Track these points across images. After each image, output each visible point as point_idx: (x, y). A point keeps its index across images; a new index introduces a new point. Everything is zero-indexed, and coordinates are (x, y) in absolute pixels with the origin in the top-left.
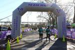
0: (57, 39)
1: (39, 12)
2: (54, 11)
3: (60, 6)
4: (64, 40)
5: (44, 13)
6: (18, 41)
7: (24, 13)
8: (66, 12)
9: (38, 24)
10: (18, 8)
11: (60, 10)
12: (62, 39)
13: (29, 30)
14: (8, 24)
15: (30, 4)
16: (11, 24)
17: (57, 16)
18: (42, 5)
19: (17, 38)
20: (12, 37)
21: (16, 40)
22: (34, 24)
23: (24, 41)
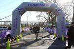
0: (56, 38)
1: (39, 12)
2: (53, 11)
3: (59, 6)
4: (63, 39)
5: (43, 12)
6: (18, 40)
7: (24, 13)
8: (65, 12)
9: (37, 23)
10: (18, 8)
11: (59, 10)
12: (61, 38)
13: (28, 29)
14: (8, 23)
15: (30, 4)
16: (11, 23)
17: (56, 15)
18: (42, 5)
19: (17, 37)
20: (12, 36)
21: (16, 39)
22: (33, 23)
23: (24, 40)
